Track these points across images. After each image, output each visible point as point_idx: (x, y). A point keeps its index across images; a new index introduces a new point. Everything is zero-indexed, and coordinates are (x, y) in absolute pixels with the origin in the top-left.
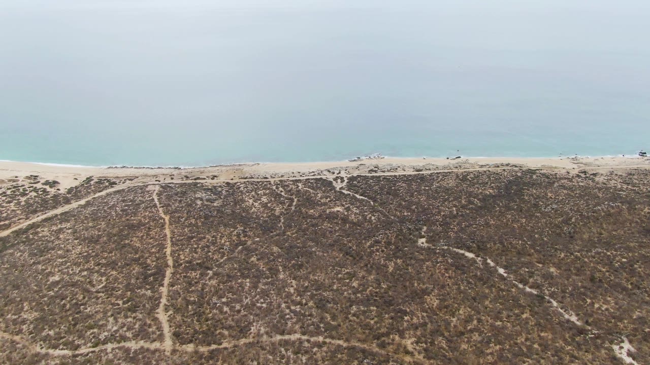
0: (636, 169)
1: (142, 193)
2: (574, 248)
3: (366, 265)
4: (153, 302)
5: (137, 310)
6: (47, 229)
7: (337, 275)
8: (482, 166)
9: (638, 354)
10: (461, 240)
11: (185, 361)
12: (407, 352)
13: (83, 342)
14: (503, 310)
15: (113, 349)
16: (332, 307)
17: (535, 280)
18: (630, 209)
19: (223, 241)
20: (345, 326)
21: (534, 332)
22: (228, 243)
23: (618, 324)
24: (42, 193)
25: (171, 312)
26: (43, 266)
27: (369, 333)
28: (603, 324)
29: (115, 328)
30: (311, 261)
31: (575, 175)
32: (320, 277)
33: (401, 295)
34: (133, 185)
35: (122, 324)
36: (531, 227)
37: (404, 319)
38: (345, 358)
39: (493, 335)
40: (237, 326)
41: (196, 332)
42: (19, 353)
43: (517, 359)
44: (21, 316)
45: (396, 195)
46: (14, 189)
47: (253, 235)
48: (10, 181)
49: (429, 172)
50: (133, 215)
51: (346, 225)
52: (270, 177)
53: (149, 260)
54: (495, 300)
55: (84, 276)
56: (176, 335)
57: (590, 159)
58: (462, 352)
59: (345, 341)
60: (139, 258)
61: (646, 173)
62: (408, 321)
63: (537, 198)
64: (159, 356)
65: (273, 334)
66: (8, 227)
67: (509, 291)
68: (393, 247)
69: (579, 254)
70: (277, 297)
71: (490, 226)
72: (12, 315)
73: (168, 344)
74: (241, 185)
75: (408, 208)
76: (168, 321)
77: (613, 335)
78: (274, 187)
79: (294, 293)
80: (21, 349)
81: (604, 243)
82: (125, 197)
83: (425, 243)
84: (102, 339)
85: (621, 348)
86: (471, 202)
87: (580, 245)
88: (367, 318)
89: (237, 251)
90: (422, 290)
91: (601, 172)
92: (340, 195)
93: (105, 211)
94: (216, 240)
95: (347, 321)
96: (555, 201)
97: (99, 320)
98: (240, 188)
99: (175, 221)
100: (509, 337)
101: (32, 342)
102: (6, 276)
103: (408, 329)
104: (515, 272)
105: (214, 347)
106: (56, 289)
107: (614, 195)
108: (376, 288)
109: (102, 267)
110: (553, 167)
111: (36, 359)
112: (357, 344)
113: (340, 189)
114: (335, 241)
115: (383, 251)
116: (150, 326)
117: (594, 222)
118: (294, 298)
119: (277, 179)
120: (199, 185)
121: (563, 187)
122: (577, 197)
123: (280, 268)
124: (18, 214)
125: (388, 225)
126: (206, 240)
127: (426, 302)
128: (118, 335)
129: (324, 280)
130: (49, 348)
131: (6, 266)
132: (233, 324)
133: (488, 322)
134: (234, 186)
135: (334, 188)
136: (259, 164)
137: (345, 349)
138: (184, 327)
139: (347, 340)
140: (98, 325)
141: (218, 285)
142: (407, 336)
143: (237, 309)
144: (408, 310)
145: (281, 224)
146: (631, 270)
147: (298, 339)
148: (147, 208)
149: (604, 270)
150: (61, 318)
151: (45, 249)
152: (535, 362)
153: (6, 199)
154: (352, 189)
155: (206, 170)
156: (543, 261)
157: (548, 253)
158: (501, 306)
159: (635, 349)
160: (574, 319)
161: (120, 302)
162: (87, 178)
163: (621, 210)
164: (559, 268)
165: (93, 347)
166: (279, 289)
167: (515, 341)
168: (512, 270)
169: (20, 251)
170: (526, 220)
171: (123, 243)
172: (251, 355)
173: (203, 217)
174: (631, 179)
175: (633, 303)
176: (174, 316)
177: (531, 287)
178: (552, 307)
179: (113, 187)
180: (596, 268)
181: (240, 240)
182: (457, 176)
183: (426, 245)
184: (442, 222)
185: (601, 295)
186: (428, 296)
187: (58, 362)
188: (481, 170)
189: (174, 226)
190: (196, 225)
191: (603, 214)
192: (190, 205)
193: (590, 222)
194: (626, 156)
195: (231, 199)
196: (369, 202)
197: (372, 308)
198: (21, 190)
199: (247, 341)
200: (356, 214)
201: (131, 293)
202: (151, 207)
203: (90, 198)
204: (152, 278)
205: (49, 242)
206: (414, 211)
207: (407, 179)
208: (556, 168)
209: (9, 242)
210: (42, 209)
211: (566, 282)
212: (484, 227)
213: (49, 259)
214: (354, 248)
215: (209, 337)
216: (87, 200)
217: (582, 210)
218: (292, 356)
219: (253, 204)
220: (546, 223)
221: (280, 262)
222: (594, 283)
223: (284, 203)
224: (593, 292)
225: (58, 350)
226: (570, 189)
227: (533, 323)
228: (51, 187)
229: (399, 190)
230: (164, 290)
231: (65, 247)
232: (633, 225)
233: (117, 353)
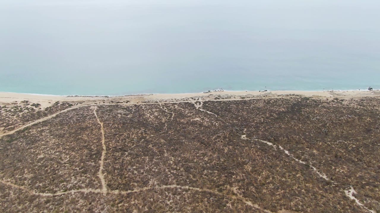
0: (365, 97)
1: (87, 110)
2: (327, 140)
3: (212, 149)
4: (96, 169)
5: (87, 173)
6: (35, 130)
7: (197, 154)
8: (279, 96)
9: (358, 195)
10: (265, 136)
11: (114, 198)
12: (234, 194)
13: (58, 189)
14: (286, 172)
15: (75, 193)
16: (193, 171)
17: (305, 157)
18: (359, 119)
19: (133, 137)
20: (200, 181)
21: (302, 184)
22: (136, 138)
23: (348, 179)
24: (31, 110)
25: (105, 174)
26: (34, 150)
27: (213, 184)
28: (340, 179)
29: (75, 182)
30: (182, 147)
31: (331, 101)
32: (187, 155)
33: (232, 165)
34: (82, 106)
35: (79, 180)
36: (304, 129)
37: (232, 177)
38: (200, 197)
39: (280, 185)
40: (142, 181)
41: (119, 184)
42: (24, 195)
43: (293, 197)
44: (24, 176)
45: (230, 111)
46: (15, 108)
47: (150, 133)
48: (12, 104)
49: (249, 99)
50: (83, 122)
51: (202, 128)
52: (159, 102)
53: (92, 146)
54: (282, 167)
55: (57, 155)
56: (109, 186)
57: (341, 91)
58: (263, 194)
59: (200, 189)
60: (87, 146)
61: (371, 99)
62: (235, 178)
63: (309, 113)
64: (100, 196)
65: (161, 185)
66: (13, 129)
67: (290, 162)
68: (228, 139)
69: (330, 143)
70: (163, 166)
71: (282, 128)
72: (19, 176)
73: (104, 190)
74: (143, 106)
75: (236, 119)
76: (104, 178)
77: (345, 185)
78: (161, 107)
79: (173, 163)
80: (25, 193)
81: (344, 137)
82: (78, 112)
83: (245, 138)
84: (69, 188)
85: (349, 192)
86: (271, 116)
87: (331, 138)
88: (213, 176)
89: (141, 142)
90: (243, 162)
91: (346, 99)
92: (198, 112)
93: (67, 120)
94: (129, 136)
95: (202, 178)
96: (319, 114)
97: (67, 178)
98: (142, 107)
99: (106, 126)
100: (289, 186)
101: (30, 190)
102: (14, 155)
103: (234, 182)
104: (294, 152)
105: (129, 191)
106: (42, 162)
107: (352, 112)
108: (218, 161)
109: (67, 150)
110: (319, 96)
111: (33, 198)
112: (207, 190)
113: (199, 108)
114: (195, 137)
115: (222, 142)
116: (94, 181)
117: (339, 126)
118: (173, 166)
119: (163, 103)
120: (119, 106)
121: (324, 107)
122: (331, 113)
123: (165, 150)
124: (18, 122)
125: (225, 128)
126: (124, 136)
127: (245, 168)
128: (77, 185)
129: (189, 157)
130: (40, 192)
131: (13, 150)
132: (140, 180)
133: (278, 178)
134: (139, 107)
135: (195, 108)
136: (153, 94)
137: (200, 192)
138: (113, 182)
139: (202, 188)
140: (66, 181)
141: (131, 160)
142: (234, 185)
143: (141, 172)
144: (235, 172)
145: (165, 127)
146: (357, 151)
147: (175, 187)
148: (91, 118)
149: (343, 151)
150: (46, 177)
151: (35, 141)
152: (302, 198)
153: (11, 114)
154: (205, 108)
155: (123, 98)
156: (310, 147)
157: (313, 142)
158: (285, 171)
159: (357, 192)
160: (325, 177)
161: (78, 169)
162: (56, 102)
163: (354, 119)
164: (318, 150)
165: (64, 192)
166: (165, 162)
167: (292, 188)
168: (292, 151)
169: (21, 142)
170: (302, 125)
171: (77, 137)
172: (150, 196)
173: (122, 123)
174: (362, 103)
175: (357, 169)
176: (107, 176)
177: (302, 161)
178: (313, 171)
179: (71, 107)
180: (339, 151)
181: (143, 136)
182: (265, 101)
183: (246, 138)
184: (255, 126)
185: (340, 164)
186: (246, 165)
187: (45, 199)
188: (278, 98)
189: (106, 128)
190: (118, 128)
191: (344, 121)
192: (115, 117)
193: (337, 126)
194: (361, 90)
195: (137, 114)
196: (215, 115)
197: (215, 171)
198: (19, 109)
199: (147, 188)
200: (207, 122)
201: (83, 164)
202: (93, 118)
203: (58, 113)
204: (94, 156)
205: (37, 137)
206: (240, 120)
207: (236, 103)
208: (320, 96)
209: (14, 137)
210: (32, 119)
211: (322, 158)
212: (278, 129)
213: (37, 146)
214: (206, 140)
215: (126, 186)
216: (56, 114)
217: (333, 119)
218: (171, 196)
219: (150, 116)
220: (313, 127)
221: (165, 148)
222: (337, 158)
223: (167, 116)
224: (336, 163)
225: (45, 193)
226: (328, 108)
227: (302, 179)
228: (36, 107)
229: (232, 109)
230: (101, 162)
231: (45, 139)
232: (361, 127)
233: (77, 195)
